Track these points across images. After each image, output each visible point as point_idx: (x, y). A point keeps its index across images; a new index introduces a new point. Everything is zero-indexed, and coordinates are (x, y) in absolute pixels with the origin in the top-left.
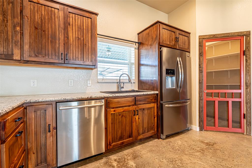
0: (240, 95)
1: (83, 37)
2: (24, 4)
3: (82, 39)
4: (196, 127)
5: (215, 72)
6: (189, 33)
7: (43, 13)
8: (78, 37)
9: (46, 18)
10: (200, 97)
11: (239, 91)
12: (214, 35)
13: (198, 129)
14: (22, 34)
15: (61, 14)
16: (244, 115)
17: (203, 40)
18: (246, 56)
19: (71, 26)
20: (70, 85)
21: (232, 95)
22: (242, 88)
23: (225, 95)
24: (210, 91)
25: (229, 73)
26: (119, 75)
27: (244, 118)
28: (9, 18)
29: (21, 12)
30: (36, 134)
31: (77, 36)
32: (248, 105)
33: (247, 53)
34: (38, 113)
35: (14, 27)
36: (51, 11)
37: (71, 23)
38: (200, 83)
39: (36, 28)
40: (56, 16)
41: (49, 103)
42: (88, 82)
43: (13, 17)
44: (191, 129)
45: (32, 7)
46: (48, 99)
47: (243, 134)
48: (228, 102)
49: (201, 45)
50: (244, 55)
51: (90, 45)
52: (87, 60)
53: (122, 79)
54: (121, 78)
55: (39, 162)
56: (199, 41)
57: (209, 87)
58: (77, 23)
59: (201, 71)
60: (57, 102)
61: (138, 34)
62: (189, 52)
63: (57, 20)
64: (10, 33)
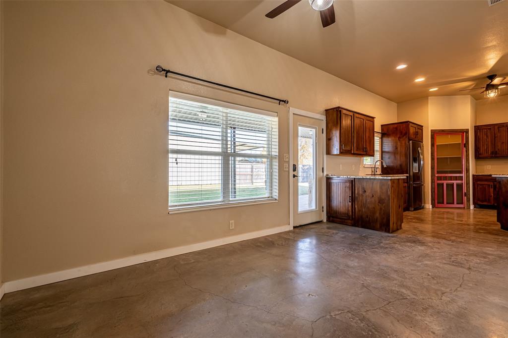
0: (461, 178)
4: (429, 206)
5: (450, 158)
6: (422, 126)
10: (432, 180)
11: (461, 175)
13: (431, 207)
16: (465, 193)
17: (434, 133)
18: (466, 148)
21: (456, 178)
22: (463, 173)
23: (451, 178)
24: (440, 175)
25: (449, 160)
27: (465, 196)
32: (468, 186)
33: (467, 145)
38: (432, 168)
44: (423, 208)
47: (464, 208)
48: (443, 184)
49: (433, 138)
50: (464, 147)
51: (372, 141)
52: (372, 152)
56: (431, 134)
57: (438, 172)
59: (433, 159)
61: (382, 125)
62: (422, 142)
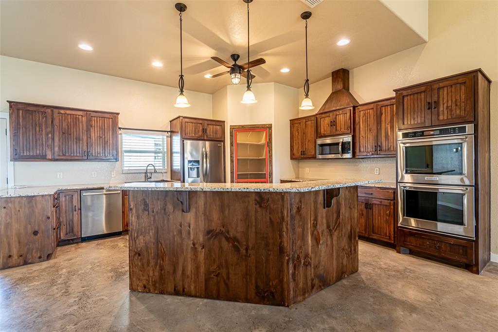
1: (105, 135)
2: (55, 116)
3: (103, 137)
5: (251, 159)
7: (69, 121)
8: (100, 136)
9: (72, 124)
12: (243, 126)
14: (53, 139)
15: (84, 119)
18: (269, 148)
19: (93, 128)
20: (93, 176)
26: (147, 166)
28: (44, 128)
29: (52, 122)
30: (66, 212)
31: (98, 135)
33: (270, 144)
34: (67, 197)
35: (47, 134)
36: (76, 118)
37: (93, 125)
38: (231, 173)
39: (64, 133)
40: (80, 121)
41: (75, 191)
42: (112, 173)
43: (46, 127)
45: (60, 118)
46: (74, 188)
49: (231, 135)
51: (111, 142)
52: (109, 155)
53: (150, 169)
54: (148, 168)
55: (68, 232)
56: (230, 131)
58: (98, 125)
59: (232, 161)
60: (81, 190)
61: (171, 122)
62: (223, 141)
63: (80, 124)
64: (44, 140)
